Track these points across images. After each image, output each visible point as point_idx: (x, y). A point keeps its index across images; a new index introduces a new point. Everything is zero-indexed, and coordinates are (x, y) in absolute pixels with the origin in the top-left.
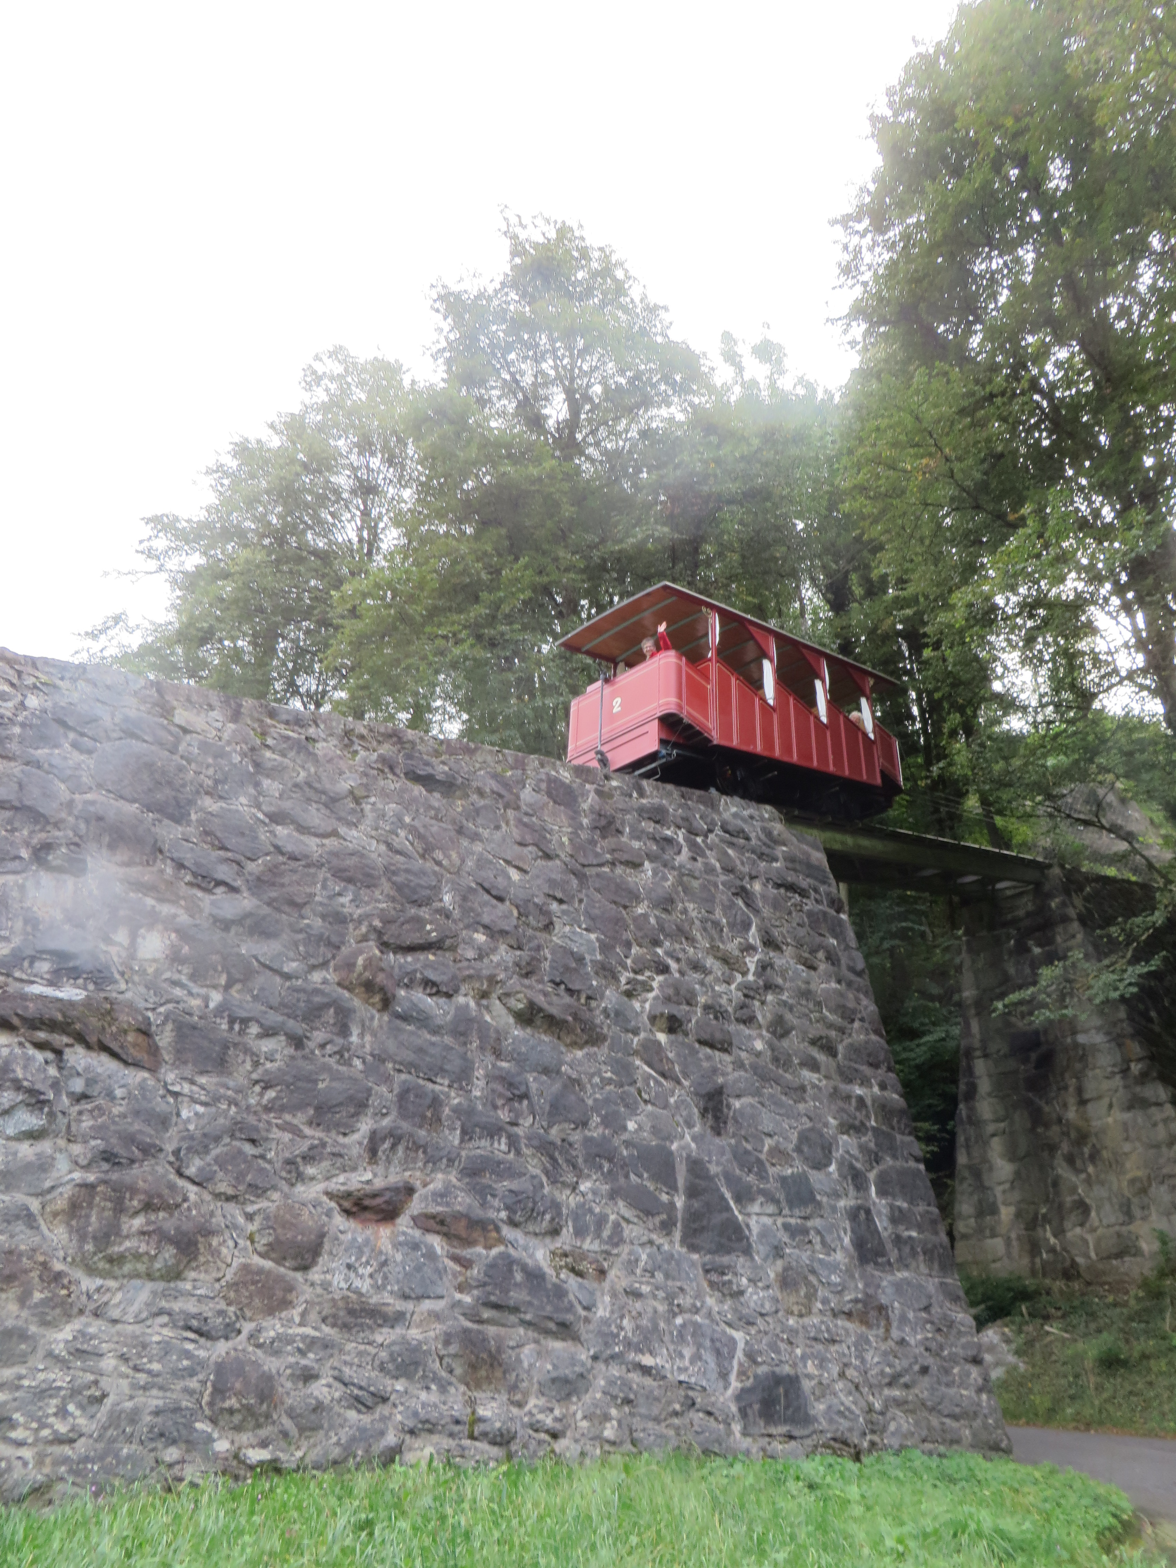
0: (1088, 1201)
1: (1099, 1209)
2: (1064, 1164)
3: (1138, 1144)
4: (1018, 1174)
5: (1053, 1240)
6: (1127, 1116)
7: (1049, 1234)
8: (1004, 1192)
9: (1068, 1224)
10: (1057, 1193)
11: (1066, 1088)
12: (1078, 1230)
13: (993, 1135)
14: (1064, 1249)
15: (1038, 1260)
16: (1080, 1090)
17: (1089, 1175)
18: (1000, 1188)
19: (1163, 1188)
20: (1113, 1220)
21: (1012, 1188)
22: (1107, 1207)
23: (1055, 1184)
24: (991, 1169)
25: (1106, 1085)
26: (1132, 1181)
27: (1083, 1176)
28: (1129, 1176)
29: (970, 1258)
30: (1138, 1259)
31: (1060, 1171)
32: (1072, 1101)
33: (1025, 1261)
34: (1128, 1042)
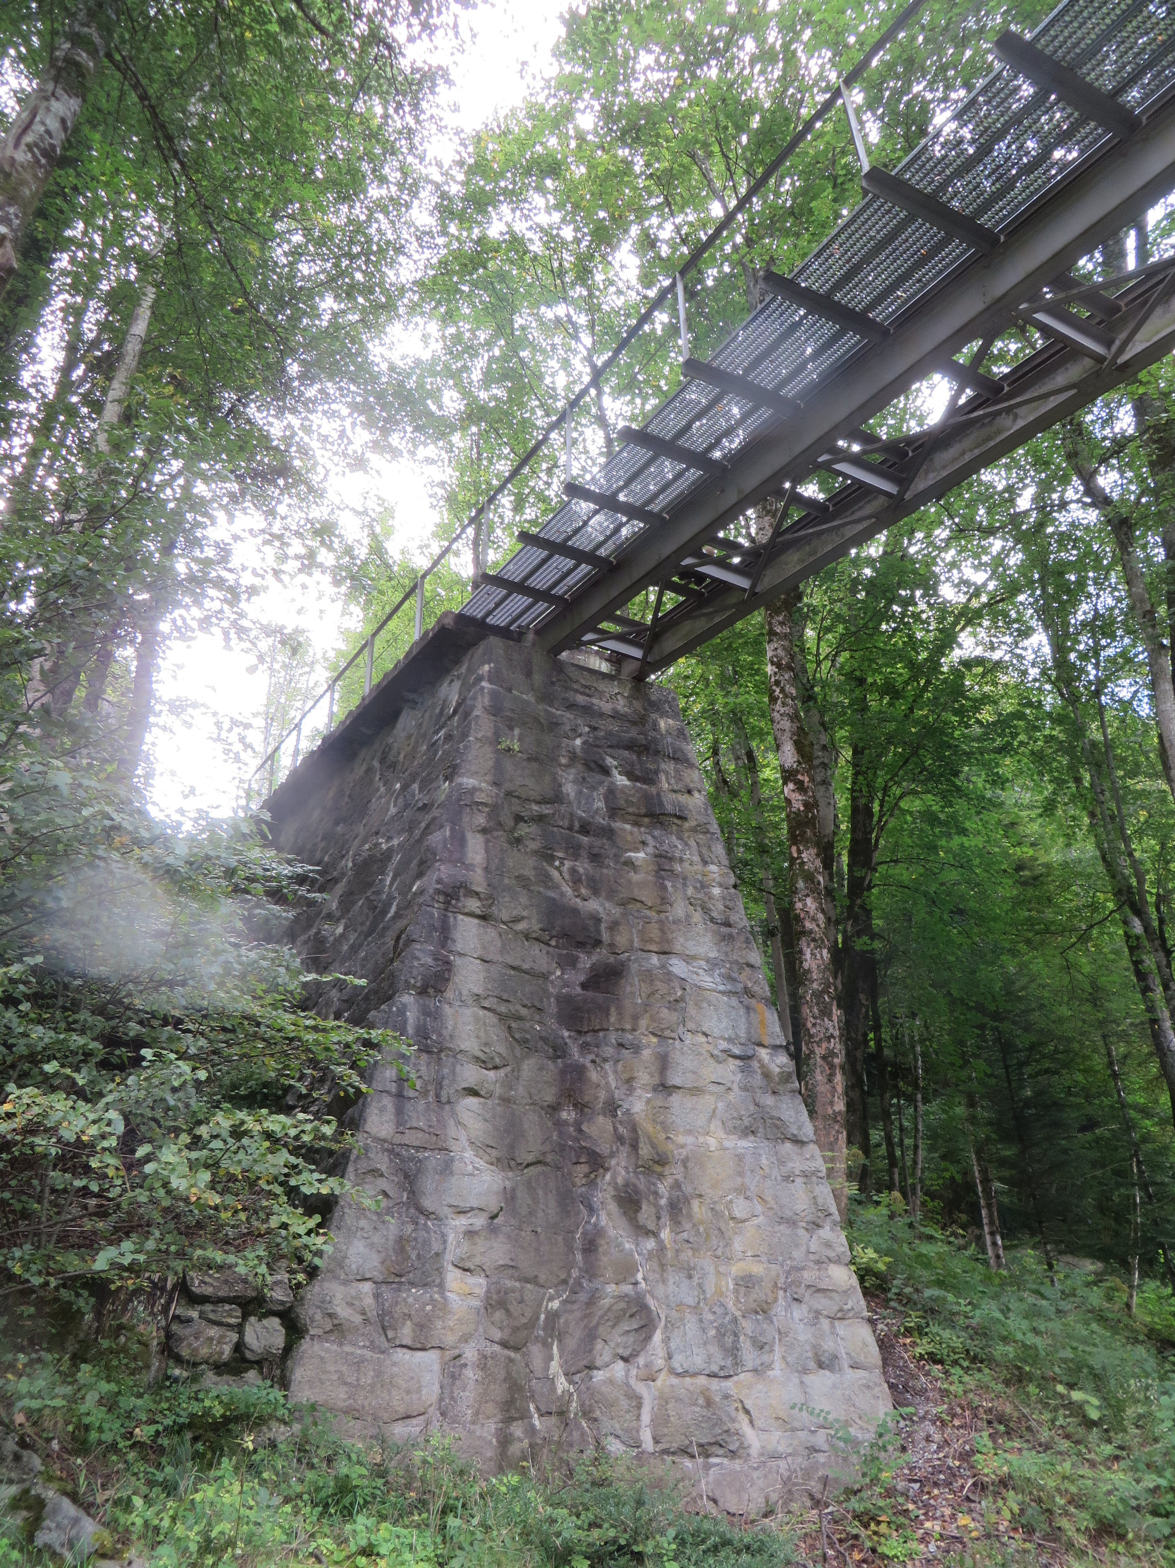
0: (651, 1303)
1: (670, 1325)
2: (613, 1207)
3: (759, 1209)
4: (510, 1196)
5: (562, 1384)
6: (745, 1144)
7: (555, 1366)
8: (470, 1234)
9: (603, 1352)
10: (591, 1271)
11: (636, 1049)
12: (619, 1367)
13: (473, 1092)
14: (587, 1413)
15: (517, 1430)
16: (663, 1063)
17: (662, 1248)
18: (462, 1222)
19: (799, 1312)
20: (698, 1361)
21: (492, 1230)
22: (691, 1326)
23: (591, 1247)
24: (447, 1169)
25: (712, 1071)
26: (746, 1282)
27: (650, 1244)
28: (736, 1269)
30: (737, 1465)
31: (604, 1220)
32: (645, 1077)
33: (489, 1429)
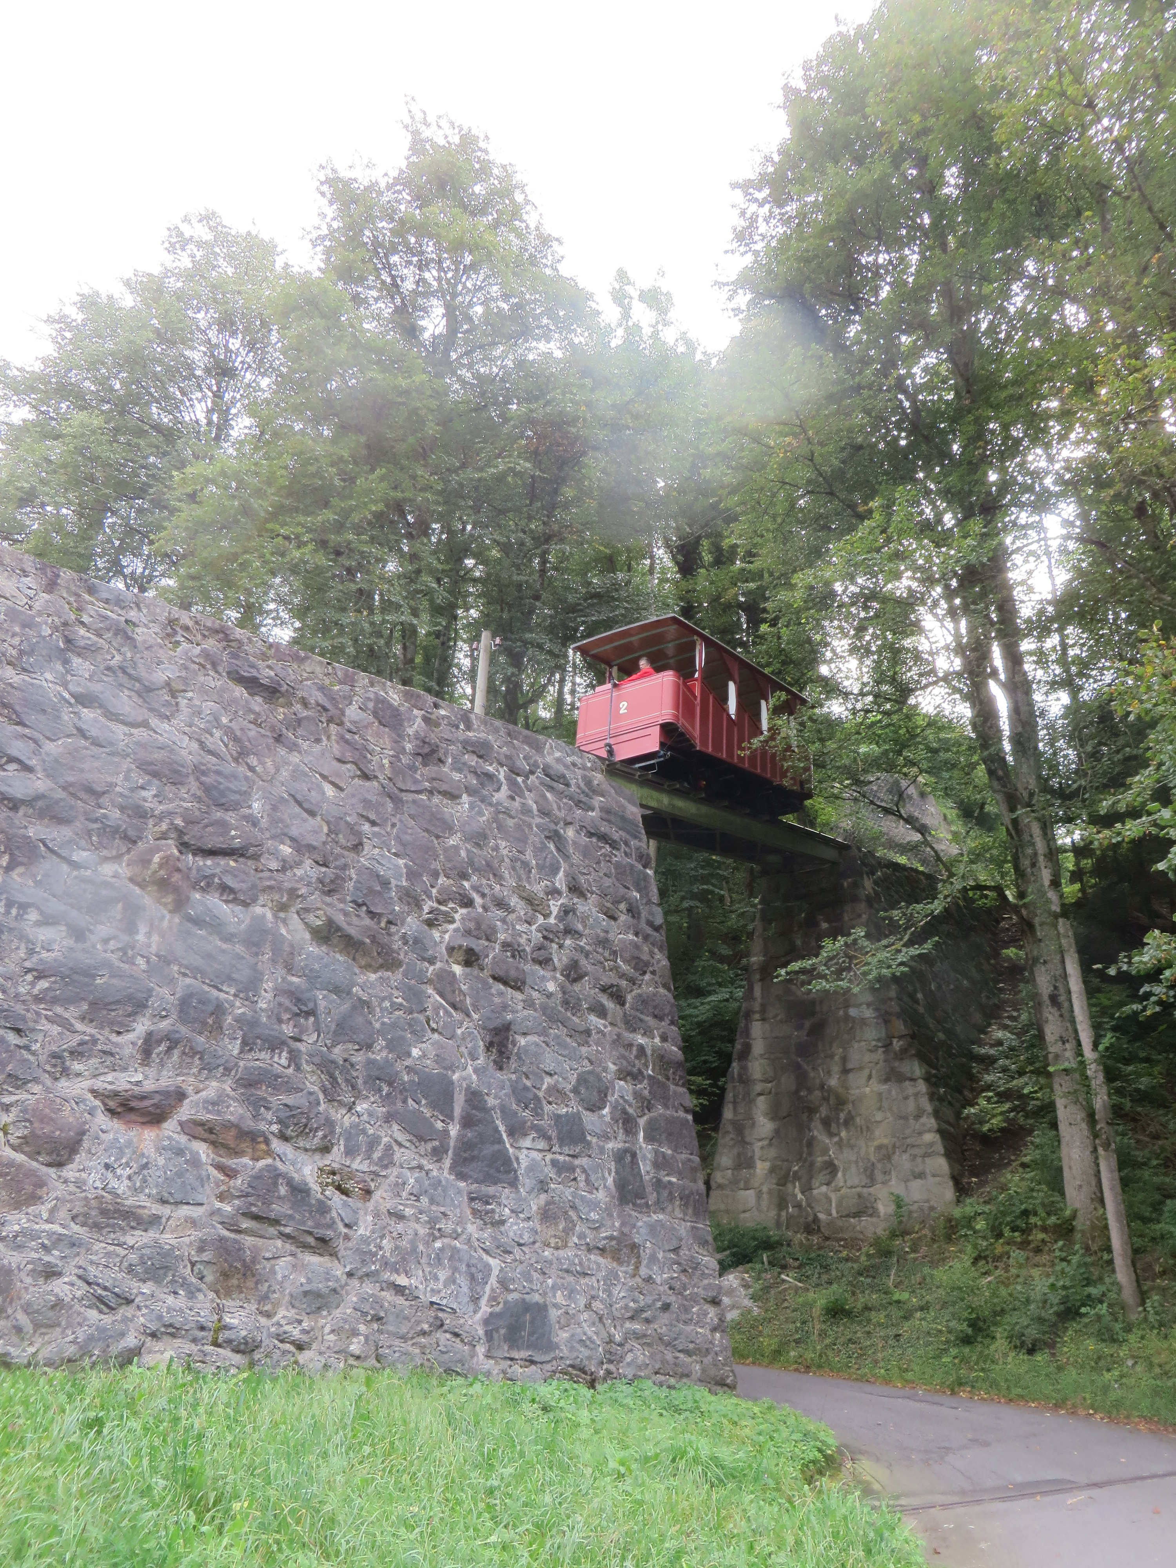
0: (836, 1162)
1: (845, 1170)
2: (820, 1127)
3: (889, 1115)
4: (777, 1132)
5: (800, 1196)
6: (884, 1087)
7: (797, 1190)
8: (762, 1148)
9: (815, 1183)
10: (810, 1154)
11: (832, 1056)
12: (824, 1189)
13: (760, 1094)
14: (809, 1205)
15: (784, 1214)
16: (844, 1060)
17: (841, 1139)
18: (760, 1144)
19: (905, 1156)
20: (856, 1182)
21: (770, 1145)
22: (853, 1169)
23: (810, 1144)
24: (753, 1125)
25: (868, 1057)
26: (879, 1148)
27: (836, 1139)
28: (876, 1143)
29: (722, 1207)
30: (874, 1219)
31: (816, 1133)
32: (836, 1069)
33: (773, 1213)
34: (894, 1019)
